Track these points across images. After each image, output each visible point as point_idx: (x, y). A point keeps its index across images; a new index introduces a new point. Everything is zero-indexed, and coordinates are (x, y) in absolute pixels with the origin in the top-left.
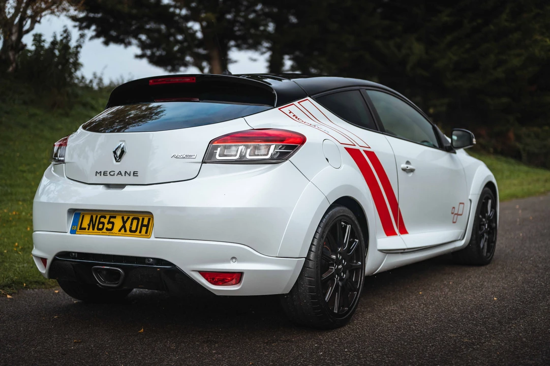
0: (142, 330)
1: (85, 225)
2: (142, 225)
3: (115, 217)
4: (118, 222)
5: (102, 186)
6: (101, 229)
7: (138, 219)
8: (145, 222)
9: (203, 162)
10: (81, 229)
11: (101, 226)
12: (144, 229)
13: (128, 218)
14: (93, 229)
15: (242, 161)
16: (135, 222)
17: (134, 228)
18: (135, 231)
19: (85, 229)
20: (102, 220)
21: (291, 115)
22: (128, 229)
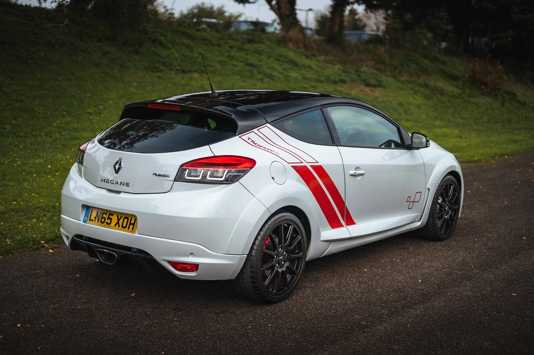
0: (134, 294)
1: (93, 218)
2: (131, 224)
3: (112, 215)
4: (115, 219)
5: (105, 190)
6: (103, 223)
7: (128, 219)
8: (133, 222)
9: (175, 180)
10: (90, 220)
11: (103, 220)
12: (131, 226)
13: (121, 217)
14: (98, 222)
15: (203, 181)
16: (126, 220)
17: (124, 225)
18: (125, 227)
19: (92, 220)
20: (104, 216)
21: (249, 141)
22: (121, 225)
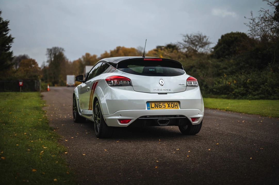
2: (175, 105)
3: (165, 103)
4: (167, 105)
5: (157, 93)
6: (161, 107)
8: (176, 104)
9: (187, 86)
10: (152, 108)
12: (176, 106)
13: (170, 104)
14: (158, 107)
16: (172, 105)
17: (173, 106)
18: (173, 107)
19: (154, 108)
20: (160, 104)
22: (171, 107)
